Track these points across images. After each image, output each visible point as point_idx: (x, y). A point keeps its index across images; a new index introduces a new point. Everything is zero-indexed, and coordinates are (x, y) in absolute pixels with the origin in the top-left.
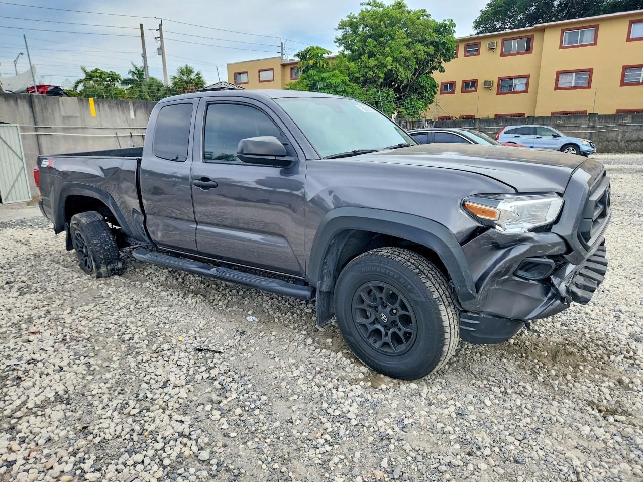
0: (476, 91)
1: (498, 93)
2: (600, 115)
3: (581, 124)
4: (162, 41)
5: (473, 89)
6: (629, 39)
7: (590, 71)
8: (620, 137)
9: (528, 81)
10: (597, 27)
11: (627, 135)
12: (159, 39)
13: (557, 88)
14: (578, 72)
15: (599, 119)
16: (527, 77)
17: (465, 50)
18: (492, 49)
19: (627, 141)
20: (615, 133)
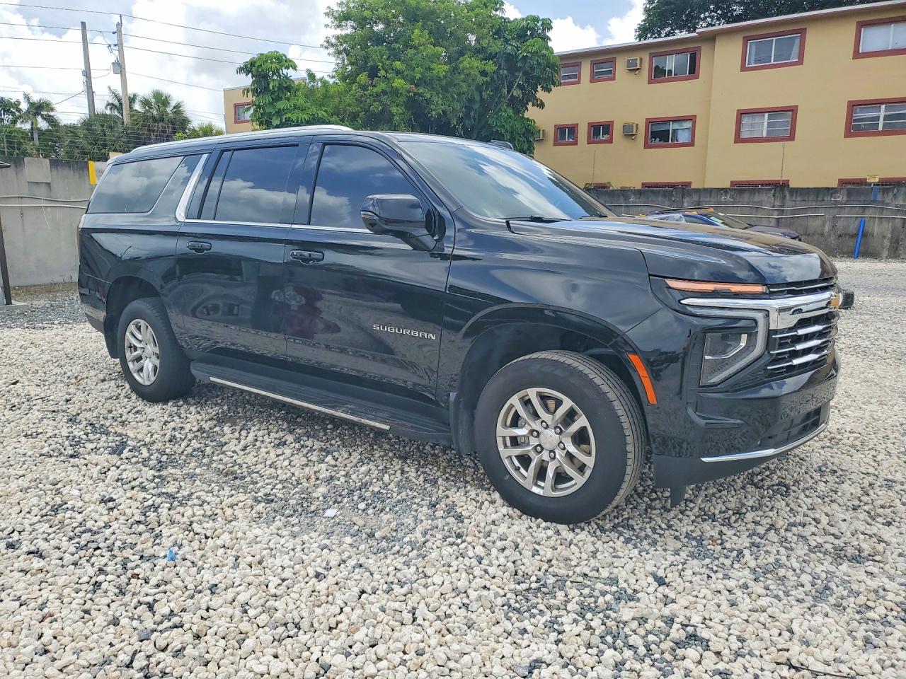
0: (610, 141)
1: (647, 146)
2: (793, 189)
3: (761, 203)
4: (121, 52)
5: (606, 137)
6: (857, 55)
7: (793, 110)
8: (827, 229)
9: (694, 125)
10: (802, 32)
11: (840, 224)
12: (117, 48)
13: (738, 139)
14: (773, 112)
15: (791, 195)
16: (692, 119)
17: (592, 71)
18: (634, 70)
19: (840, 236)
20: (818, 222)
